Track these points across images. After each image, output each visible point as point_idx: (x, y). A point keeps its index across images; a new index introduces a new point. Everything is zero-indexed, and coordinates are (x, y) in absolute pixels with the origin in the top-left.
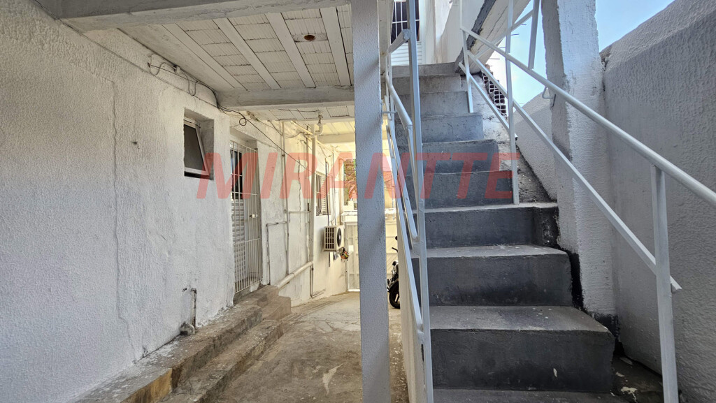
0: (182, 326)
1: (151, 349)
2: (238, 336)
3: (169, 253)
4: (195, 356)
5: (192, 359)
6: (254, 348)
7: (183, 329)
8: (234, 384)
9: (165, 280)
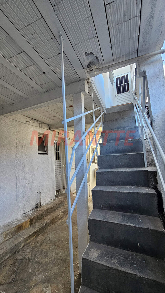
0: (36, 205)
1: (26, 211)
2: (55, 210)
3: (32, 180)
4: (38, 216)
5: (37, 217)
6: (58, 215)
7: (37, 206)
8: (49, 227)
9: (31, 189)
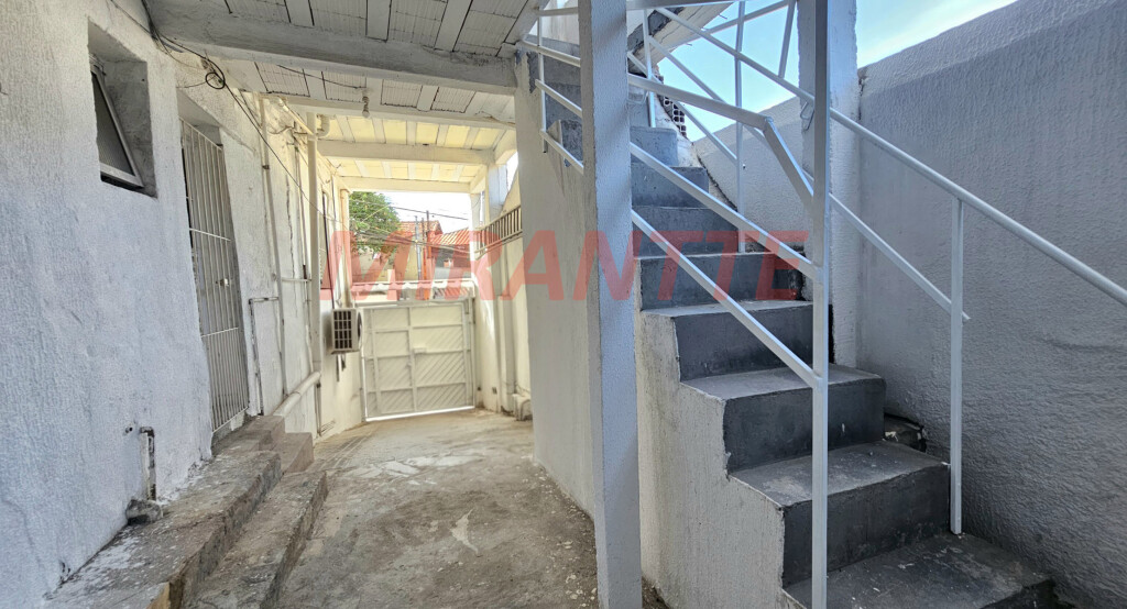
0: (130, 507)
1: (76, 562)
6: (302, 518)
7: (135, 512)
9: (89, 412)
